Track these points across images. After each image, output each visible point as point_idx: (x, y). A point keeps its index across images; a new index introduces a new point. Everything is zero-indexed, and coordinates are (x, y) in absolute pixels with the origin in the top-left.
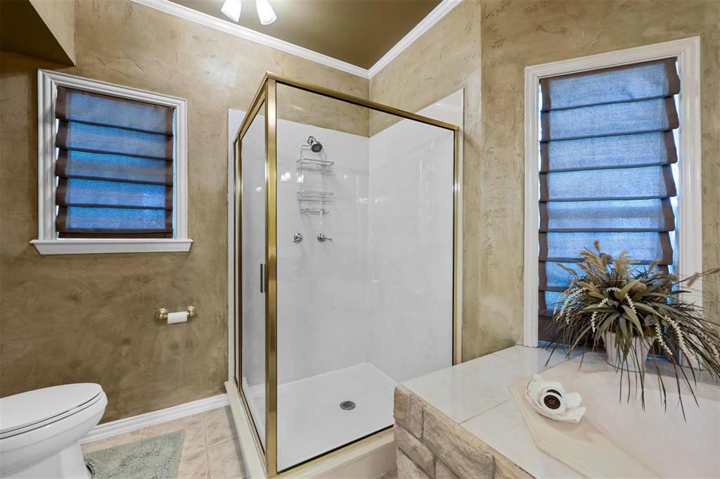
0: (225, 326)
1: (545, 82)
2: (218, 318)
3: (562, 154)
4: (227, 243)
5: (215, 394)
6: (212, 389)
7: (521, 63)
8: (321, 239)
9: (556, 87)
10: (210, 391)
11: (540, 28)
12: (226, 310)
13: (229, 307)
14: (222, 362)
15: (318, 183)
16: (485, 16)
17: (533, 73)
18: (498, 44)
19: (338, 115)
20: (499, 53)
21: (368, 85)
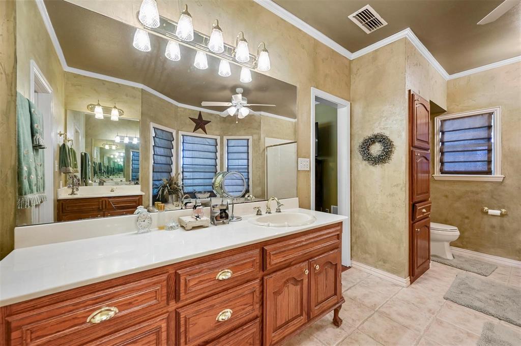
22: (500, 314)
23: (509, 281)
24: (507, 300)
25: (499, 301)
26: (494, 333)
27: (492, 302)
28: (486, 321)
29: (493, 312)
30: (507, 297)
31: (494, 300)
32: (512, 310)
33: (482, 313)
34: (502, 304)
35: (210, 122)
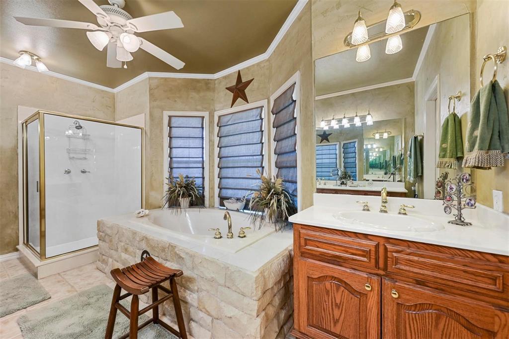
0: (17, 217)
1: (170, 117)
2: (11, 213)
3: (175, 142)
4: (18, 174)
5: (10, 252)
6: (8, 250)
7: (163, 109)
8: (83, 172)
9: (173, 119)
10: (6, 251)
11: (168, 98)
12: (17, 209)
13: (19, 209)
14: (14, 235)
15: (80, 144)
16: (150, 89)
17: (166, 114)
18: (155, 100)
19: (94, 110)
20: (155, 103)
21: (114, 96)
22: (24, 304)
23: (8, 275)
24: (20, 290)
25: (15, 295)
26: (31, 321)
27: (10, 300)
28: (16, 318)
29: (17, 307)
30: (18, 288)
31: (10, 298)
32: (29, 295)
33: (8, 316)
34: (19, 296)
35: (227, 88)
